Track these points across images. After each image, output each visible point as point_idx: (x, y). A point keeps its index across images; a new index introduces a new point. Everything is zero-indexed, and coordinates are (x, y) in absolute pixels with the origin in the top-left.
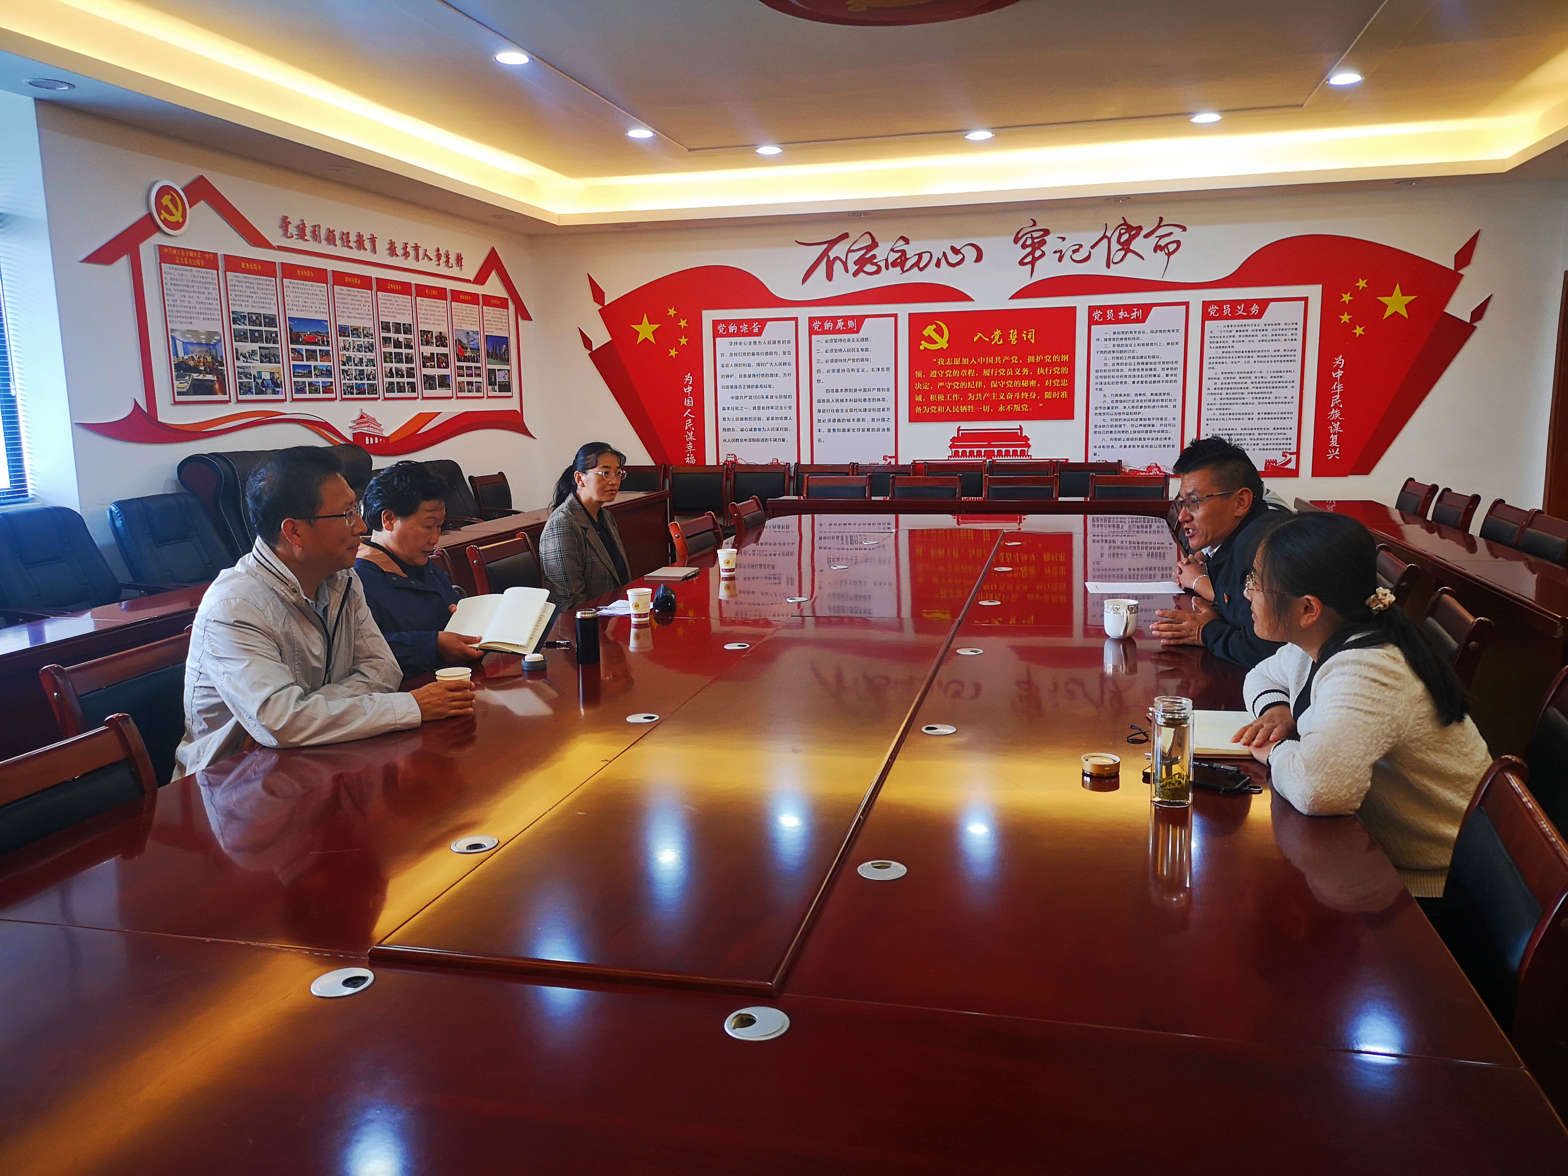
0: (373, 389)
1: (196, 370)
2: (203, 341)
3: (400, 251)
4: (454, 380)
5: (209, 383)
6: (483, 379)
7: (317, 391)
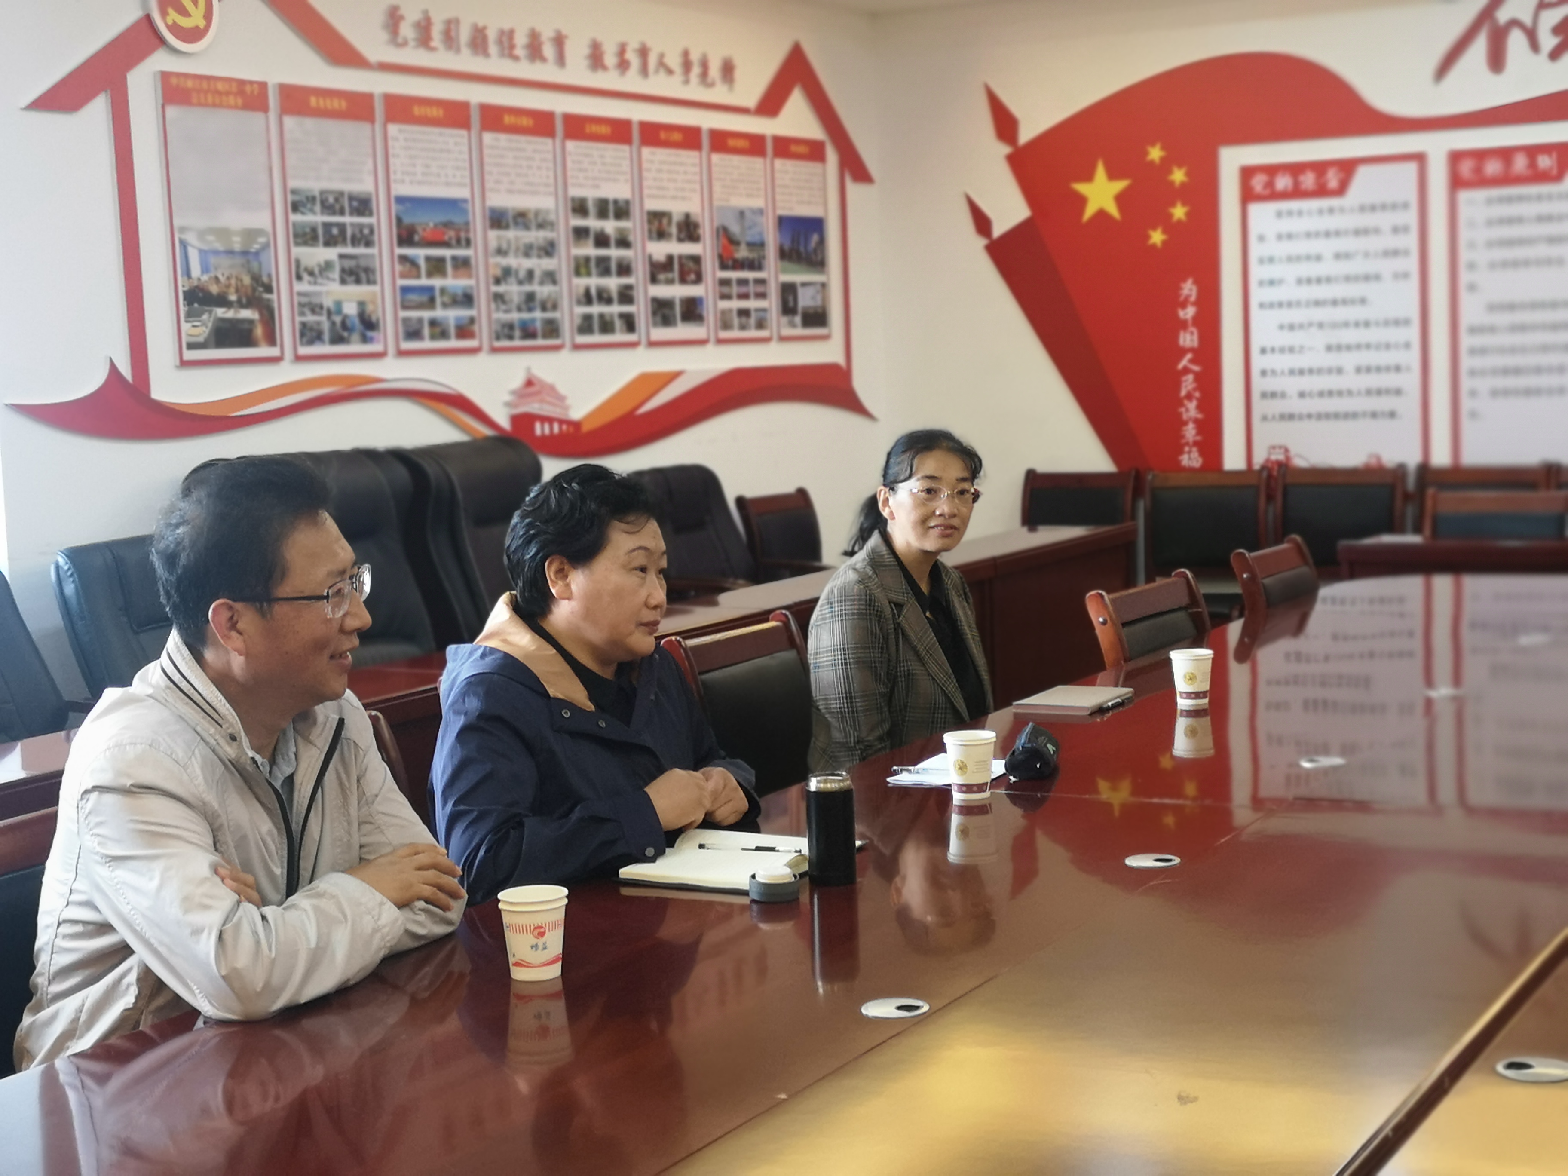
0: (552, 329)
1: (222, 301)
2: (237, 247)
3: (610, 59)
4: (712, 307)
5: (246, 326)
6: (772, 303)
7: (444, 335)
